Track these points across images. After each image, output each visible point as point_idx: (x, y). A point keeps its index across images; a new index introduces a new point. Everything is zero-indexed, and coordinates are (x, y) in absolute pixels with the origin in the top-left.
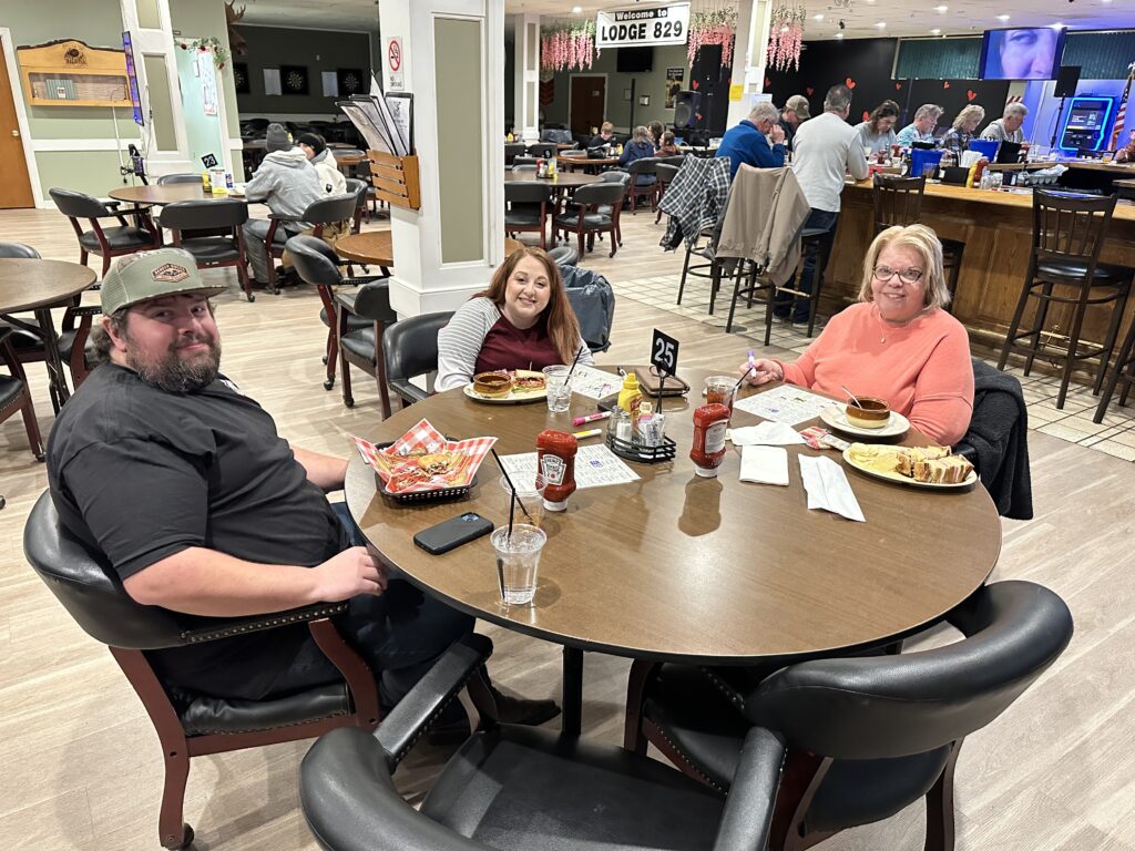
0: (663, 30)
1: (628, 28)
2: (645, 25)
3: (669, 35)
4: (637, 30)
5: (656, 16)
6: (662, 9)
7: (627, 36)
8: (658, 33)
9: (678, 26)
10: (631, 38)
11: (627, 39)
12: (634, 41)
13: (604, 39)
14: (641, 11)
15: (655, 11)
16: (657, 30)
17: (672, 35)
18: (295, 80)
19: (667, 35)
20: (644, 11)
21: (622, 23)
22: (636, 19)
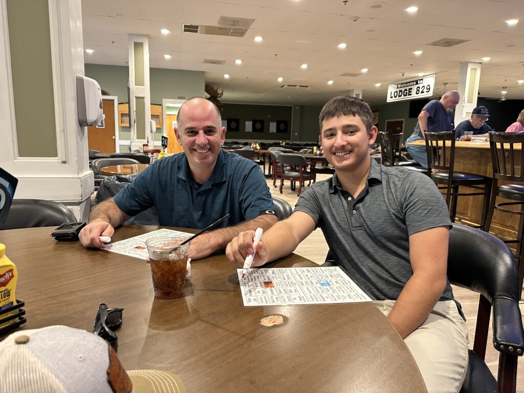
1: (403, 91)
2: (411, 89)
4: (408, 92)
5: (417, 84)
6: (420, 80)
9: (428, 87)
11: (403, 96)
12: (406, 97)
13: (392, 97)
14: (409, 82)
15: (417, 81)
16: (418, 90)
17: (425, 92)
18: (258, 126)
19: (422, 92)
20: (411, 82)
21: (400, 89)
22: (407, 86)
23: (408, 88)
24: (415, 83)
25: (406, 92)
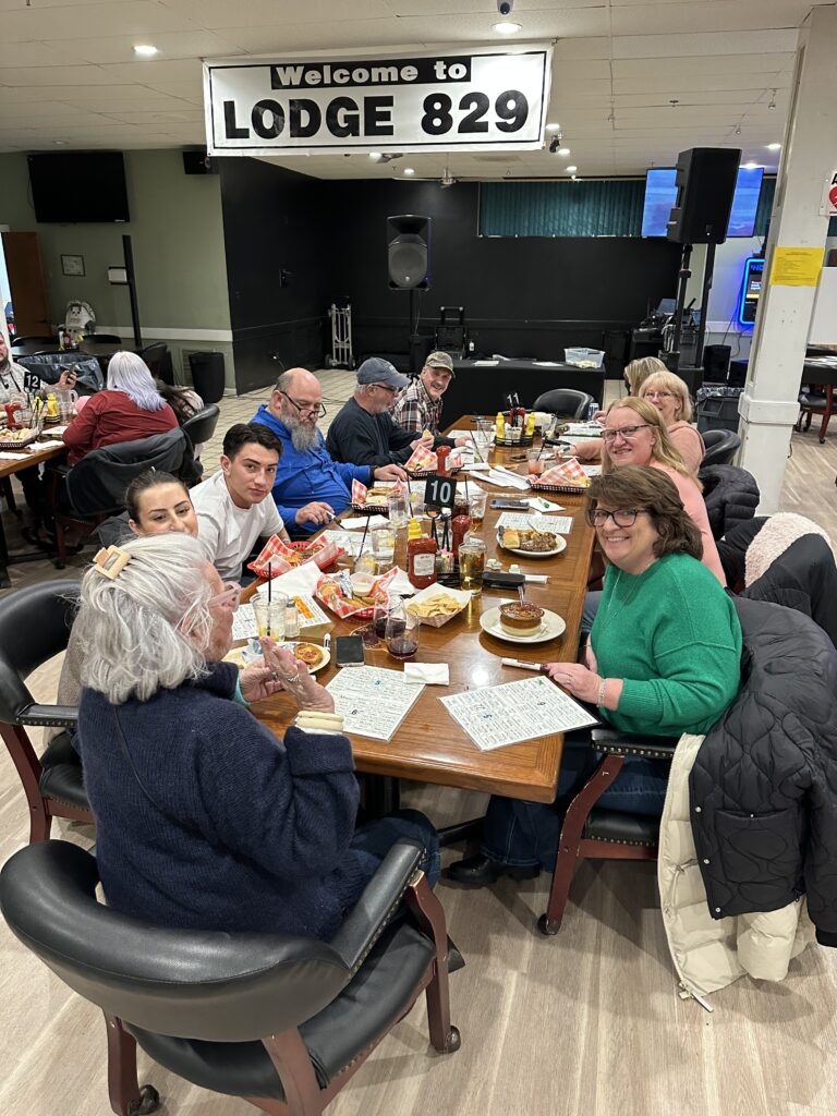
0: (458, 115)
2: (388, 101)
3: (484, 128)
4: (361, 113)
5: (427, 78)
6: (449, 61)
7: (323, 128)
8: (437, 123)
9: (511, 105)
10: (338, 132)
11: (323, 137)
12: (350, 140)
13: (233, 132)
14: (368, 65)
15: (424, 65)
17: (492, 127)
19: (469, 126)
20: (387, 64)
21: (302, 94)
22: (351, 83)
23: (358, 95)
24: (410, 73)
25: (342, 113)
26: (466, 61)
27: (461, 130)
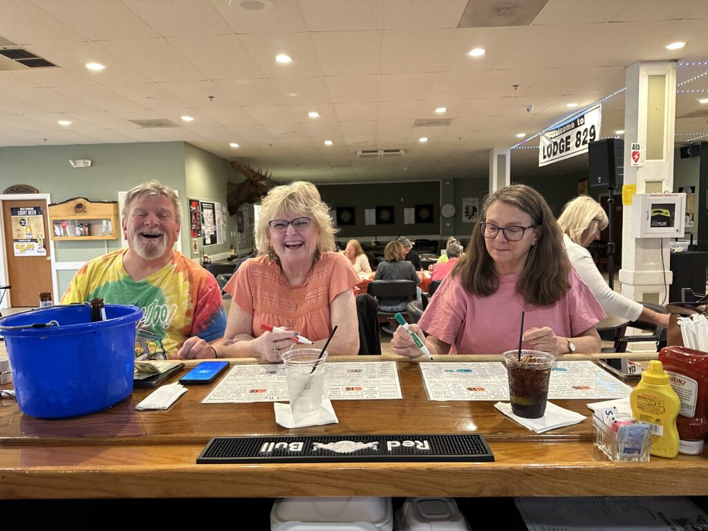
0: (582, 138)
1: (558, 142)
2: (568, 138)
3: (587, 142)
4: (565, 143)
5: (576, 126)
6: (580, 118)
7: (558, 151)
8: (578, 143)
9: (592, 131)
10: (561, 152)
11: (558, 154)
12: (563, 154)
13: (545, 157)
14: (565, 126)
15: (575, 122)
16: (579, 139)
17: (589, 142)
18: (385, 215)
19: (584, 142)
20: (568, 124)
21: (554, 140)
22: (563, 133)
23: (564, 137)
25: (562, 144)
26: (583, 117)
27: (583, 144)
